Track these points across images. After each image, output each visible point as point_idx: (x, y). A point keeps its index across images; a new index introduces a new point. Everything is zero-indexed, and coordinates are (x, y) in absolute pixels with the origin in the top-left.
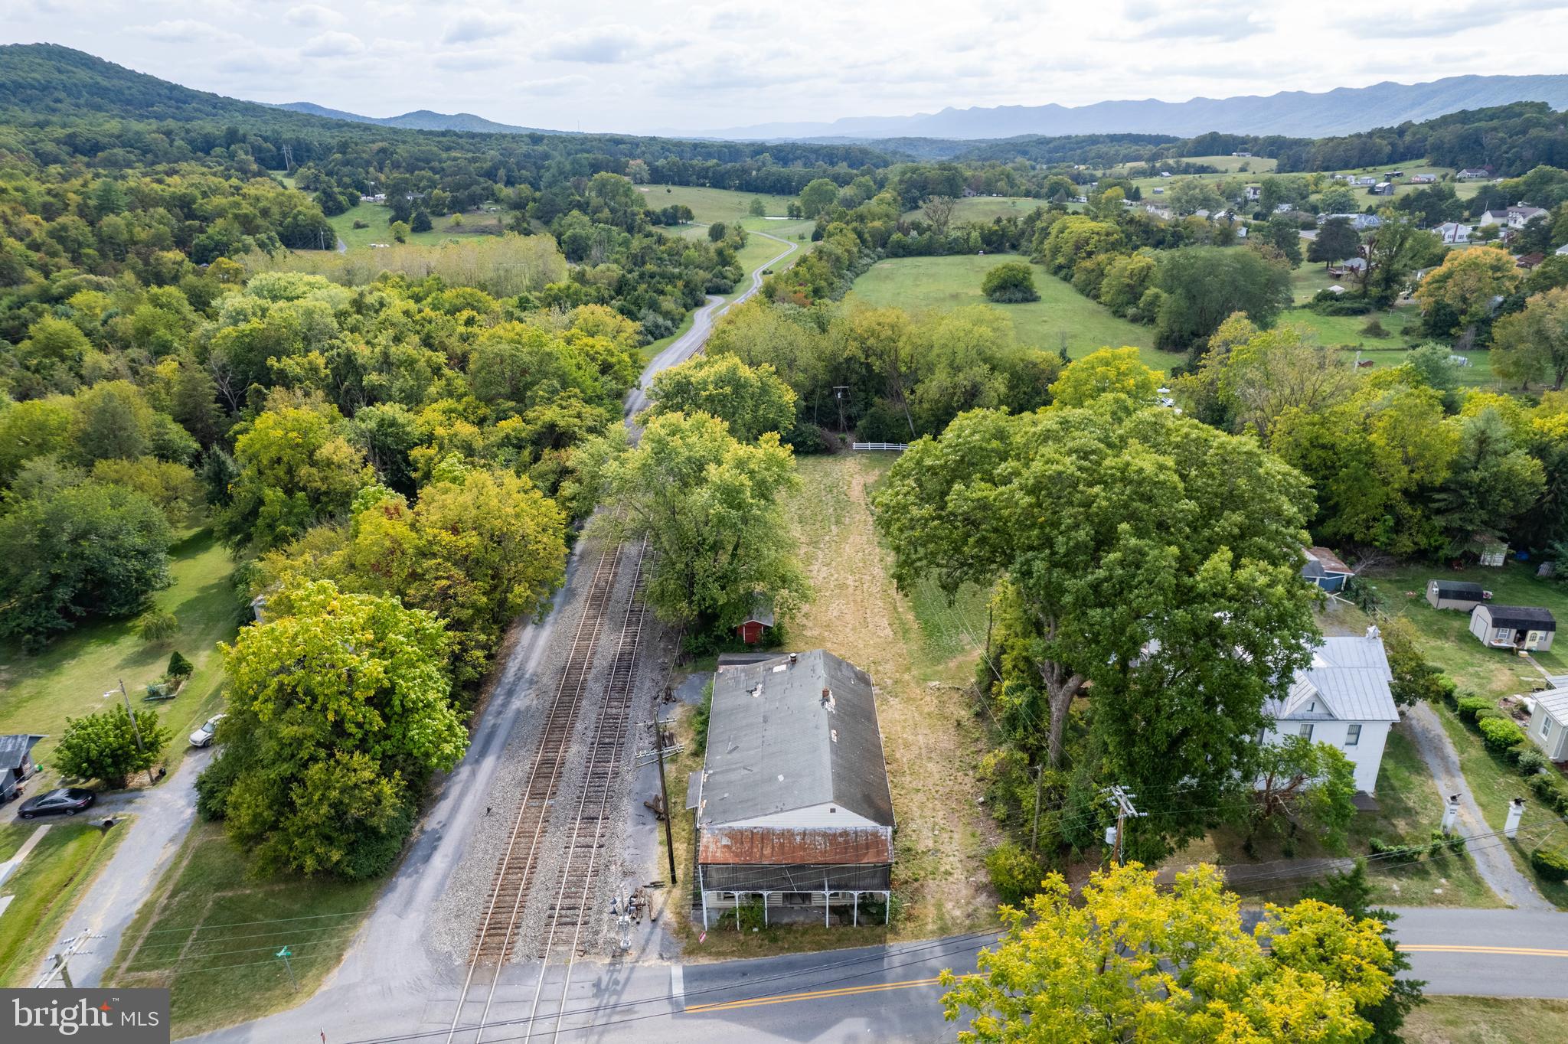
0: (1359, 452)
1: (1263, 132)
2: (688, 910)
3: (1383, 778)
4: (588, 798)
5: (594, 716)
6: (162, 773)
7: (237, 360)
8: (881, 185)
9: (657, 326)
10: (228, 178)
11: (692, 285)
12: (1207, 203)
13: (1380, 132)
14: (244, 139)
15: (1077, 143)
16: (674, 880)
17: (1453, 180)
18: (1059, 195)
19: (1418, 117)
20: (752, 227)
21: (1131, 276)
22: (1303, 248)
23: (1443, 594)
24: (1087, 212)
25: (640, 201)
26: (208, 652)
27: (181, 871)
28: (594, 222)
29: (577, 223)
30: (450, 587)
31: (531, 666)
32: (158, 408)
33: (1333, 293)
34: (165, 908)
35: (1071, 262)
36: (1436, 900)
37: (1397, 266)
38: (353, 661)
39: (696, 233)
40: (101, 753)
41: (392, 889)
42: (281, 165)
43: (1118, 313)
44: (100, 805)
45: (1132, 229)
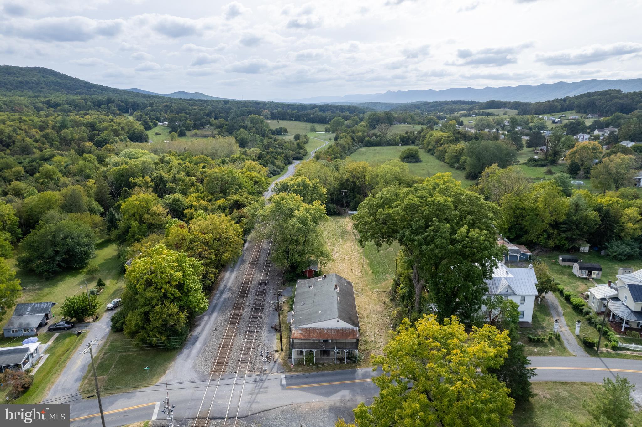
0: (533, 210)
1: (512, 100)
2: (287, 359)
3: (534, 317)
4: (251, 326)
5: (252, 300)
6: (97, 318)
7: (117, 180)
8: (361, 120)
9: (274, 171)
10: (108, 116)
11: (287, 156)
12: (489, 126)
13: (557, 100)
14: (113, 102)
15: (440, 104)
16: (282, 350)
17: (585, 118)
18: (431, 124)
19: (572, 94)
20: (311, 135)
21: (456, 152)
22: (524, 143)
23: (564, 260)
24: (441, 129)
25: (267, 126)
26: (110, 280)
27: (107, 347)
28: (249, 133)
29: (243, 134)
30: (202, 252)
31: (229, 285)
32: (89, 196)
33: (534, 159)
34: (103, 358)
35: (434, 148)
36: (549, 354)
37: (558, 149)
38: (172, 271)
39: (289, 138)
40: (78, 308)
41: (182, 353)
42: (127, 112)
43: (452, 166)
44: (76, 327)
45: (459, 136)
